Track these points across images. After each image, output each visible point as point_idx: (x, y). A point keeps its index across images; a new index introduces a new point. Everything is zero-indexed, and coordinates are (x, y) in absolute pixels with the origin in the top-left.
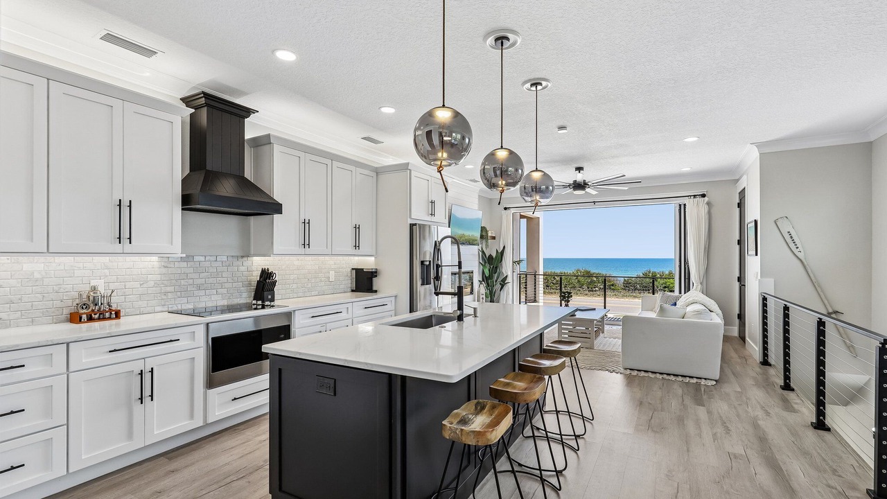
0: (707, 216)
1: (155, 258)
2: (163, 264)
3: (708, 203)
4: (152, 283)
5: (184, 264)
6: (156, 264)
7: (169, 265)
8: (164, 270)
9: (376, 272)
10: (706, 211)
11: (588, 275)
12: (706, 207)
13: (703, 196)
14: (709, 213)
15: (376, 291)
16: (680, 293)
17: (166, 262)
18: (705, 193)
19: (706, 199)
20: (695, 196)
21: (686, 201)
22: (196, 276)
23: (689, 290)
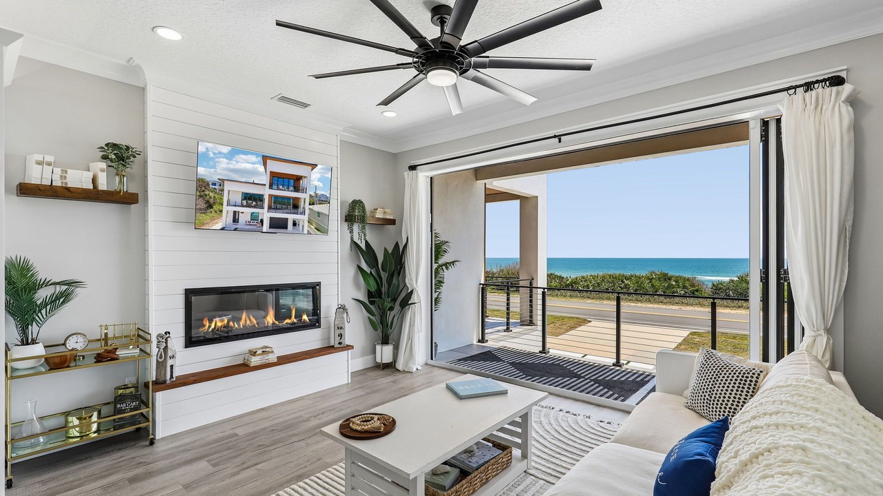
0: (849, 138)
3: (853, 101)
10: (846, 122)
11: (666, 278)
12: (847, 111)
13: (837, 81)
14: (857, 129)
16: (766, 358)
18: (843, 74)
19: (847, 89)
20: (808, 86)
21: (781, 106)
23: (791, 349)
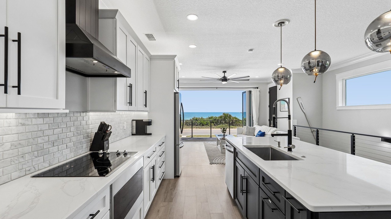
1: (11, 115)
2: (20, 121)
4: (8, 145)
5: (40, 121)
6: (13, 122)
7: (27, 123)
8: (21, 129)
9: (151, 122)
10: (259, 94)
12: (259, 92)
15: (150, 134)
17: (22, 119)
19: (259, 89)
20: (255, 88)
21: (252, 89)
22: (50, 132)
